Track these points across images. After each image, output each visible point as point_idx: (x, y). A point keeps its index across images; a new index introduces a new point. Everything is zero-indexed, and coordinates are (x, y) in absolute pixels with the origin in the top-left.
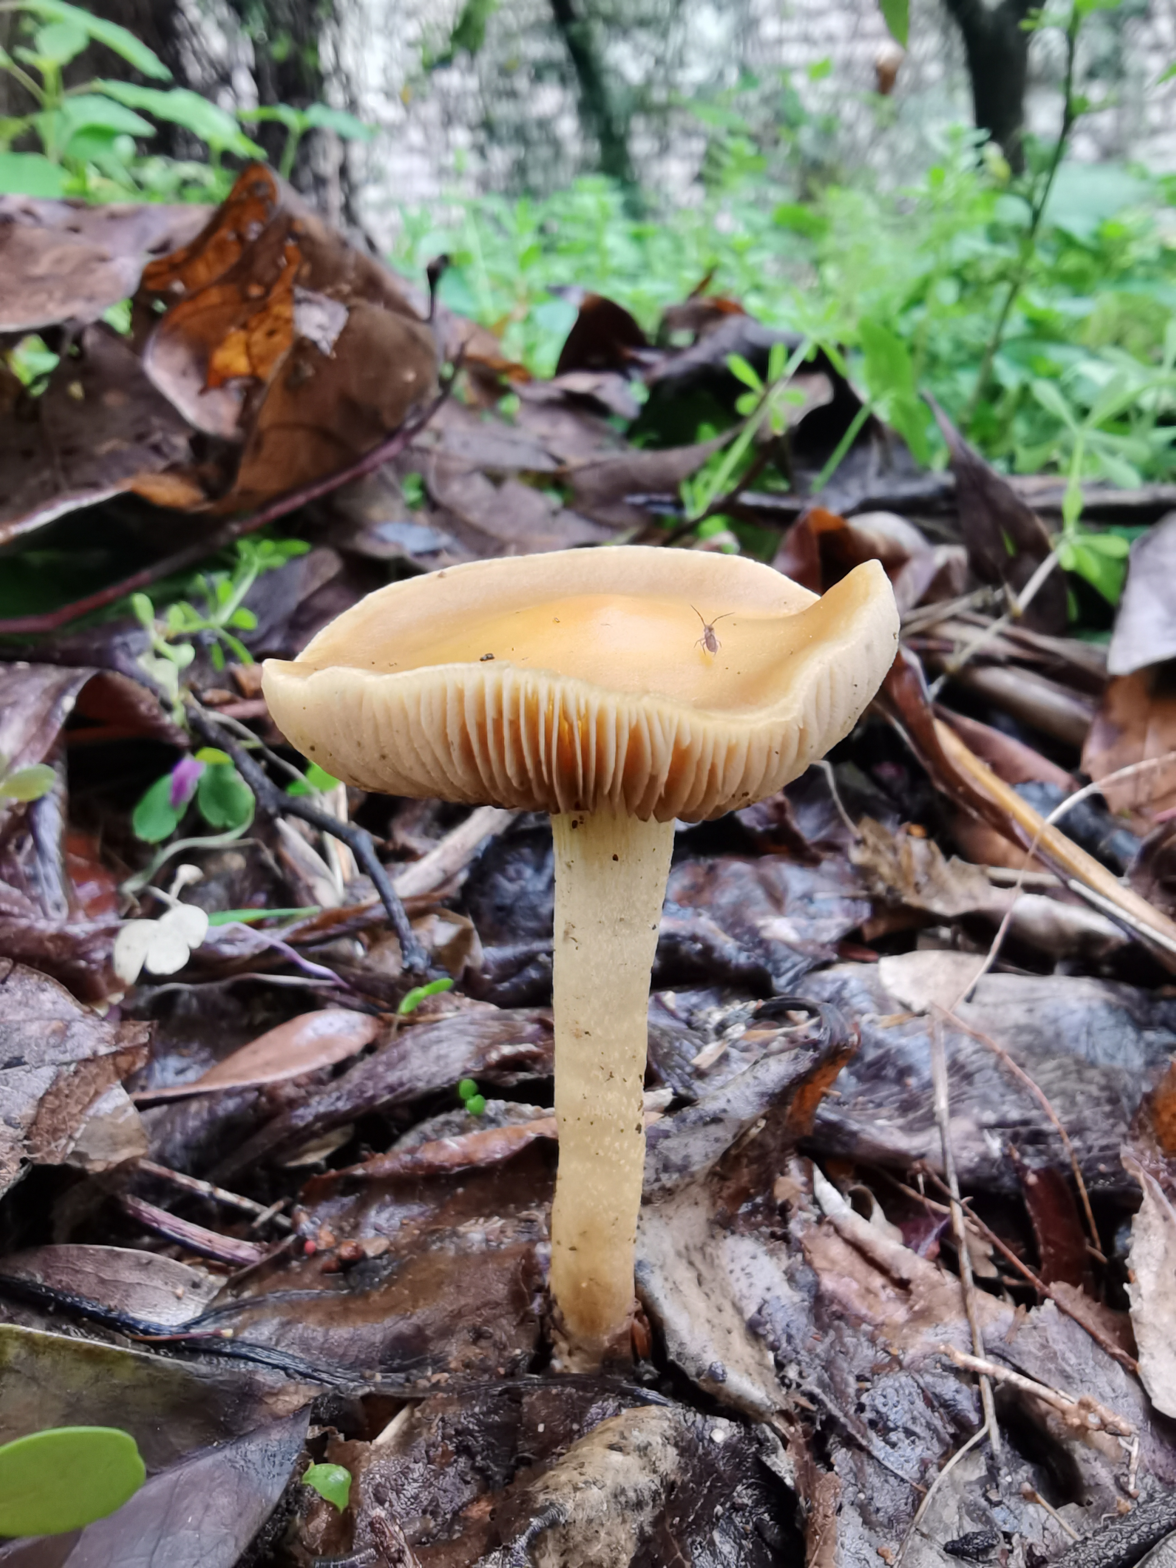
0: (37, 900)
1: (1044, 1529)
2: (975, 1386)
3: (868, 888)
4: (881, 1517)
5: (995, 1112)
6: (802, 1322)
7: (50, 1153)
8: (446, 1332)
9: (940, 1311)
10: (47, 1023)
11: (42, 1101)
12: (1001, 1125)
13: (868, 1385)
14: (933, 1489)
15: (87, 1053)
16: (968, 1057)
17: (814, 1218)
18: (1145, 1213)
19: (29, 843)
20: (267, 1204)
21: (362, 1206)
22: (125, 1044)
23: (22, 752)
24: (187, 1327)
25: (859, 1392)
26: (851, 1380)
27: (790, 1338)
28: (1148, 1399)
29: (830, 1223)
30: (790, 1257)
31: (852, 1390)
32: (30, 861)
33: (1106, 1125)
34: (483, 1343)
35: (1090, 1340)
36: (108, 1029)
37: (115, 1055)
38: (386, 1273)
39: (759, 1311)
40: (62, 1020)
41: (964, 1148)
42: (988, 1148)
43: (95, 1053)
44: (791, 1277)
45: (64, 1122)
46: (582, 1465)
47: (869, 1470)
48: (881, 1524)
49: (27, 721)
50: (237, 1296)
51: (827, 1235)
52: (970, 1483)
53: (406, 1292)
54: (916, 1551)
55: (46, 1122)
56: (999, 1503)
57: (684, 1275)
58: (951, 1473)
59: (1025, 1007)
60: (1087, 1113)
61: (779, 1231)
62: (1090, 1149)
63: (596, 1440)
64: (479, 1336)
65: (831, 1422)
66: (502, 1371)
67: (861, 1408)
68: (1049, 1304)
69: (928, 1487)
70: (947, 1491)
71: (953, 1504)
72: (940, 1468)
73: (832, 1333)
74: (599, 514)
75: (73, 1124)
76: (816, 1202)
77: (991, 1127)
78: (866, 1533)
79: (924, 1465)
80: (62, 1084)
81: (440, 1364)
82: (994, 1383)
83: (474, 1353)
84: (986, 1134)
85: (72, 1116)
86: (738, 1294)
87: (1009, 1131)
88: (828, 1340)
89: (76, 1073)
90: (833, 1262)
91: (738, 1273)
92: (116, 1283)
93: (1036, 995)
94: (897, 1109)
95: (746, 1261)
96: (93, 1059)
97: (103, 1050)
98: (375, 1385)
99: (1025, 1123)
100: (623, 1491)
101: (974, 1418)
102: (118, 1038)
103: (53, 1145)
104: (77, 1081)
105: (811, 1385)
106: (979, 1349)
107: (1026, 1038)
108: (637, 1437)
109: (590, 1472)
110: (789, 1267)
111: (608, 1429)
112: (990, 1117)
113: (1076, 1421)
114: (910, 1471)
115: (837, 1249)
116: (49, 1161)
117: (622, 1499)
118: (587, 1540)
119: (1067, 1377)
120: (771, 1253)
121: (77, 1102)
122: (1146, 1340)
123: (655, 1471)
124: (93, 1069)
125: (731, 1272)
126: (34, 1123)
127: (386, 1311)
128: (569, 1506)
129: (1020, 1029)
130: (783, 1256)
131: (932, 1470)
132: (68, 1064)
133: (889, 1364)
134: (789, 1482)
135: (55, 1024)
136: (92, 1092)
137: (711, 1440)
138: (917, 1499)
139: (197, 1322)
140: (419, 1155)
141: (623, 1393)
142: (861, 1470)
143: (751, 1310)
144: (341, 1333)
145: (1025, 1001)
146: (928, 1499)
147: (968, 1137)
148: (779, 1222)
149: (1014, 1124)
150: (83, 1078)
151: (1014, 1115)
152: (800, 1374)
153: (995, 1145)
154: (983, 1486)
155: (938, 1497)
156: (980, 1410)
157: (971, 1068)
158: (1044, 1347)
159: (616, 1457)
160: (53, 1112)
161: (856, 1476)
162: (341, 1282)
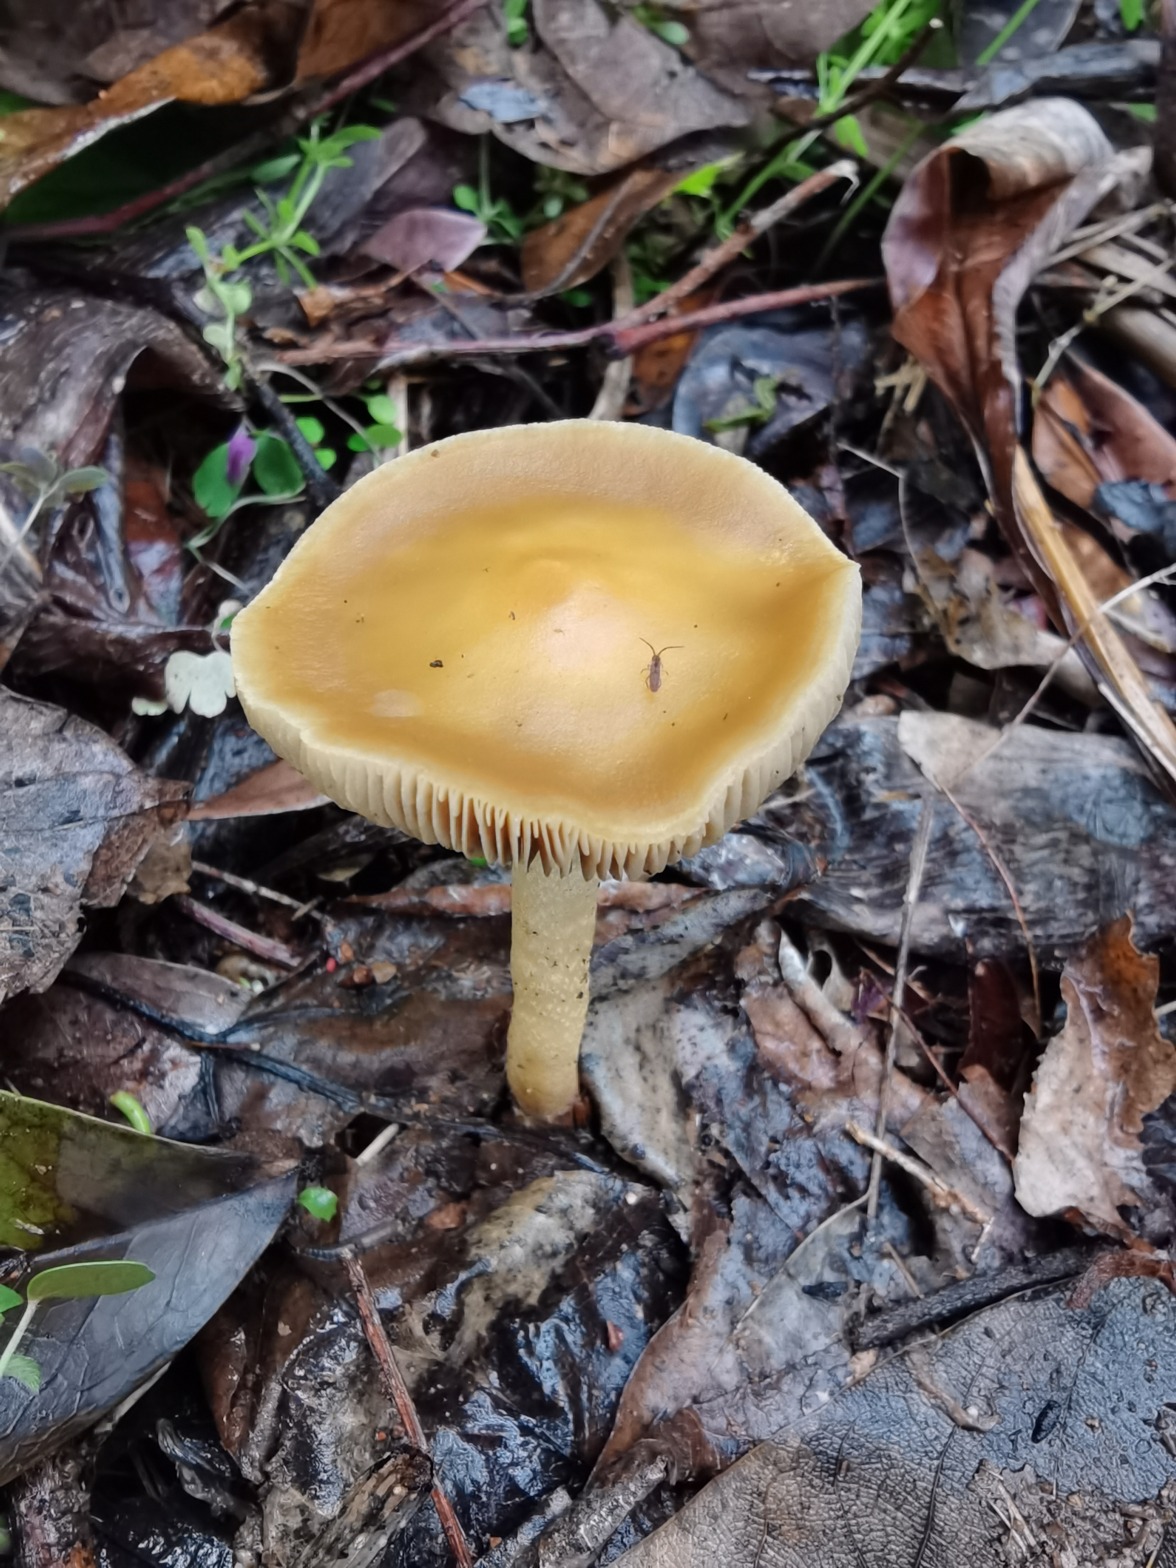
0: (102, 589)
1: (892, 1279)
2: (868, 1159)
3: (912, 624)
4: (761, 1254)
5: (965, 898)
6: (733, 1088)
7: (105, 898)
8: (431, 1071)
9: (860, 1085)
10: (97, 777)
11: (96, 856)
12: (969, 910)
13: (777, 1146)
14: (809, 1239)
15: (135, 807)
16: (958, 834)
17: (771, 981)
18: (1062, 1037)
19: (91, 526)
20: (304, 901)
21: (378, 930)
22: (168, 798)
23: (78, 433)
24: (225, 1035)
25: (770, 1151)
26: (765, 1140)
27: (719, 1101)
28: (1013, 1189)
29: (787, 986)
30: (735, 1028)
31: (763, 1149)
32: (91, 547)
33: (1072, 913)
34: (459, 1084)
35: (980, 1133)
36: (152, 784)
37: (159, 807)
38: (389, 1001)
39: (697, 1077)
40: (112, 773)
41: (926, 930)
42: (951, 930)
43: (141, 807)
44: (732, 1048)
45: (117, 869)
46: (511, 1224)
47: (762, 1215)
48: (760, 1261)
49: (80, 398)
50: (268, 1005)
51: (781, 997)
52: (840, 1236)
53: (402, 1029)
54: (779, 1287)
55: (101, 872)
56: (858, 1258)
57: (629, 1060)
58: (827, 1229)
59: (1041, 766)
60: (1059, 900)
61: (729, 1004)
62: (1050, 937)
63: (528, 1200)
64: (454, 1077)
65: (739, 1174)
66: (471, 1109)
67: (768, 1164)
68: (952, 1102)
69: (806, 1234)
70: (820, 1244)
71: (821, 1254)
72: (821, 1221)
73: (757, 1100)
74: (722, 76)
75: (124, 870)
76: (778, 965)
77: (956, 913)
78: (745, 1269)
79: (808, 1218)
80: (114, 837)
81: (422, 1095)
82: (884, 1159)
83: (449, 1091)
84: (951, 918)
85: (123, 863)
86: (681, 1061)
87: (974, 917)
88: (751, 1105)
89: (125, 826)
90: (778, 1025)
91: (685, 1043)
92: (170, 991)
93: (1055, 755)
94: (876, 875)
95: (694, 1032)
96: (142, 812)
97: (148, 804)
98: (370, 1105)
99: (993, 909)
100: (541, 1246)
101: (861, 1185)
102: (161, 793)
103: (108, 891)
104: (126, 833)
105: (728, 1143)
106: (881, 1129)
107: (1030, 803)
108: (561, 1200)
109: (517, 1231)
110: (732, 1039)
111: (540, 1190)
112: (959, 903)
113: (943, 1204)
114: (795, 1221)
115: (786, 1011)
116: (105, 904)
117: (539, 1253)
118: (507, 1282)
119: (950, 1163)
120: (717, 1025)
121: (128, 850)
122: (1028, 1143)
123: (571, 1228)
124: (140, 821)
125: (679, 1041)
126: (91, 874)
127: (383, 1043)
128: (494, 1262)
129: (1027, 792)
130: (729, 1028)
131: (814, 1222)
132: (117, 819)
133: (801, 1130)
134: (684, 1238)
135: (107, 777)
136: (140, 840)
137: (625, 1201)
138: (796, 1242)
139: (231, 1031)
140: (427, 898)
141: (561, 1155)
142: (755, 1215)
143: (689, 1074)
144: (346, 1057)
145: (1043, 760)
146: (802, 1246)
147: (933, 921)
148: (732, 996)
149: (982, 910)
150: (132, 830)
151: (984, 902)
152: (721, 1132)
153: (959, 927)
154: (851, 1241)
155: (811, 1247)
156: (868, 1179)
157: (958, 846)
158: (939, 1134)
159: (541, 1218)
160: (106, 862)
161: (749, 1221)
162: (355, 1001)
